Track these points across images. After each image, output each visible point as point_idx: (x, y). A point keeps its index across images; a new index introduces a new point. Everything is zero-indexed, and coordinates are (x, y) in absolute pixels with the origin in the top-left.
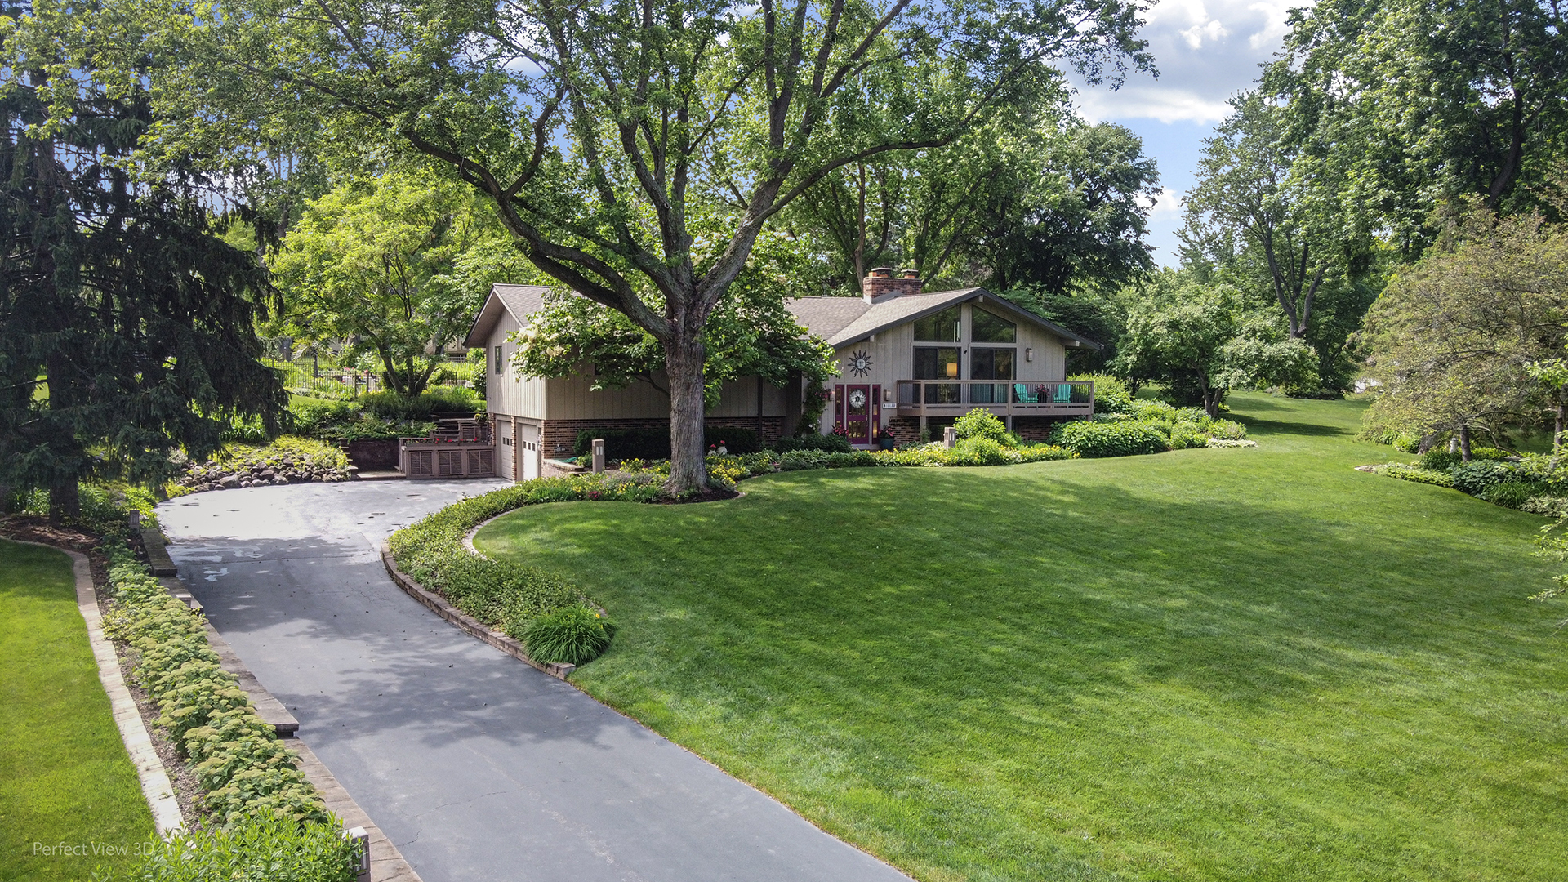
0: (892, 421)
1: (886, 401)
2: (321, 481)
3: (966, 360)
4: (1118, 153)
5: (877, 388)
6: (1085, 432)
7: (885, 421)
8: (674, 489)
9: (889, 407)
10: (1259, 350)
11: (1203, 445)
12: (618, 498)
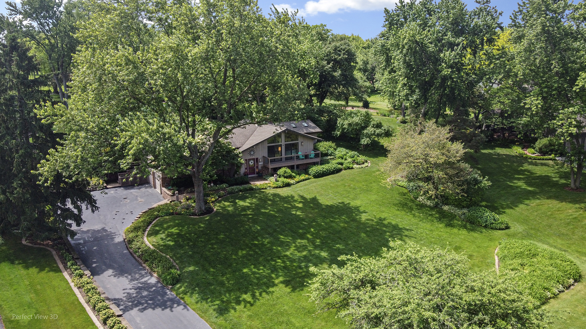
0: (262, 167)
1: (260, 162)
2: (96, 190)
3: (283, 147)
4: (343, 52)
5: (257, 159)
6: (315, 171)
7: (260, 167)
8: (197, 211)
9: (261, 164)
10: (375, 132)
11: (352, 168)
12: (182, 214)
